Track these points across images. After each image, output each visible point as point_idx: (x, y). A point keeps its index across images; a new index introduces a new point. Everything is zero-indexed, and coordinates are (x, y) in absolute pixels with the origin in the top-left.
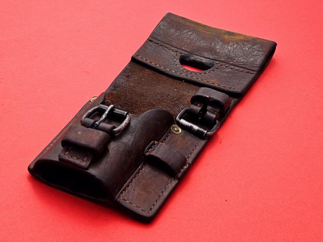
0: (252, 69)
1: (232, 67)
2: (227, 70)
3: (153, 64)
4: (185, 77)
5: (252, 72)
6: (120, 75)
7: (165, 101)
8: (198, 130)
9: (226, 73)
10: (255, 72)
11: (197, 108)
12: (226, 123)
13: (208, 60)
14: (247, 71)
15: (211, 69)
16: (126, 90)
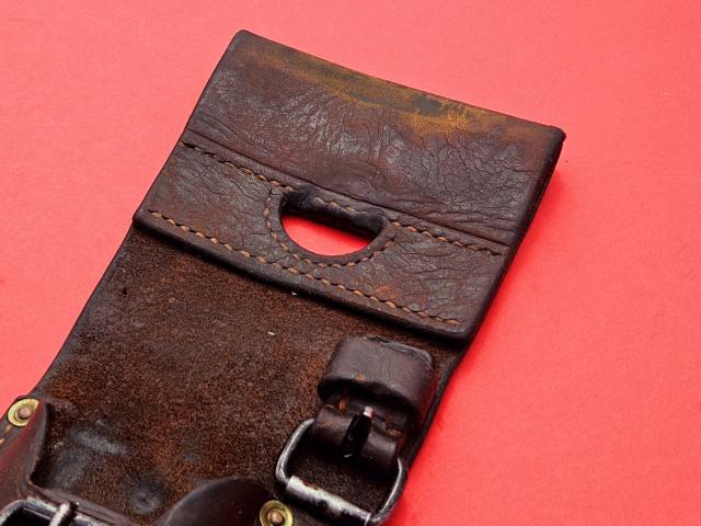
0: (494, 234)
1: (438, 230)
2: (423, 245)
3: (199, 240)
4: (298, 280)
5: (497, 248)
6: (100, 289)
7: (241, 382)
8: (345, 515)
9: (420, 254)
10: (505, 249)
11: (338, 423)
12: (426, 450)
13: (364, 205)
14: (482, 243)
15: (375, 243)
16: (119, 350)
